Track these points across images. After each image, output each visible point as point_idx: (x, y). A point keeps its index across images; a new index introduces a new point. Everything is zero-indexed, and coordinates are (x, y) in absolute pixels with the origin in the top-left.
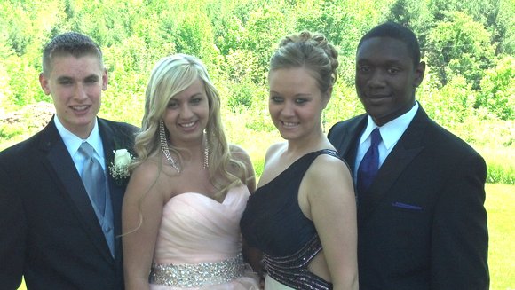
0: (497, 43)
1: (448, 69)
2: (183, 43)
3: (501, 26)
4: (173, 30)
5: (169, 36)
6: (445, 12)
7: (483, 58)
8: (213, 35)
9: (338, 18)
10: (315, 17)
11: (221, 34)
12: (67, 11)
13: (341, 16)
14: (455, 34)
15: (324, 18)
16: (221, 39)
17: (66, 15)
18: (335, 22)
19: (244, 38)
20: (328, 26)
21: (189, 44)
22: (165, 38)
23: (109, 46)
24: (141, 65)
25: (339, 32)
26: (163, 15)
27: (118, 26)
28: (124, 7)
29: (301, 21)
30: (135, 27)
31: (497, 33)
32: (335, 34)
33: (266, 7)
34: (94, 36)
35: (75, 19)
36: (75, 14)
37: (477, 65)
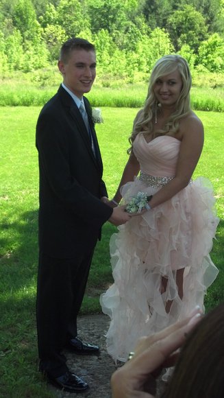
0: (209, 25)
1: (179, 41)
2: (18, 20)
3: (212, 15)
5: (8, 14)
6: (178, 4)
7: (200, 34)
8: (36, 15)
9: (114, 6)
10: (100, 5)
11: (41, 14)
14: (184, 19)
15: (105, 6)
16: (41, 17)
18: (112, 9)
19: (56, 17)
20: (108, 12)
21: (21, 20)
22: (5, 15)
25: (114, 15)
31: (209, 19)
37: (197, 38)
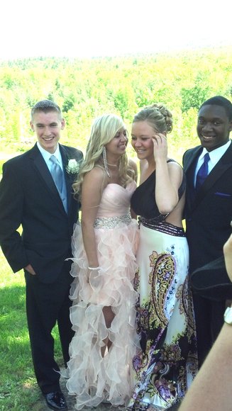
2: (119, 102)
4: (113, 95)
5: (110, 98)
8: (135, 98)
9: (203, 88)
10: (191, 88)
11: (139, 97)
12: (56, 84)
13: (206, 87)
15: (196, 88)
16: (139, 100)
17: (56, 87)
18: (202, 90)
19: (152, 99)
20: (198, 93)
21: (122, 102)
22: (109, 99)
23: (79, 103)
24: (95, 113)
25: (204, 95)
26: (108, 86)
27: (84, 93)
28: (87, 83)
29: (183, 90)
30: (92, 93)
32: (202, 97)
33: (164, 82)
34: (71, 98)
35: (61, 88)
36: (61, 87)
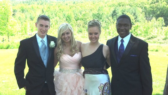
3: (136, 16)
5: (64, 17)
8: (74, 17)
9: (101, 14)
12: (42, 11)
15: (98, 13)
21: (69, 19)
23: (52, 19)
24: (58, 23)
25: (101, 17)
26: (63, 12)
27: (54, 15)
29: (93, 14)
31: (135, 17)
